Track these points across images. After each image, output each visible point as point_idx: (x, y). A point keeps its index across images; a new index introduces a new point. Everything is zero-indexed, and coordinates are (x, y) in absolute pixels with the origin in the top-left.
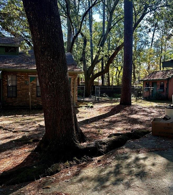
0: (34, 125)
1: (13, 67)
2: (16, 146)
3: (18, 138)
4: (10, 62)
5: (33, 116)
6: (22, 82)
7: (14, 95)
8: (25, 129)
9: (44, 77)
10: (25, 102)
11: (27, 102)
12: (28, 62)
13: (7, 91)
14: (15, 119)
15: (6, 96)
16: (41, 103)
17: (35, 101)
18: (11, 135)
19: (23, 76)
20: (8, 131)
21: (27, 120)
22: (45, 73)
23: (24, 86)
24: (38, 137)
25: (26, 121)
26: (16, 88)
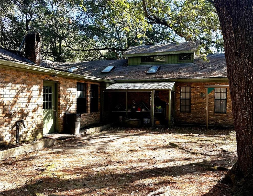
0: (215, 149)
1: (187, 77)
2: (197, 171)
3: (198, 162)
4: (184, 71)
5: (211, 136)
6: (197, 94)
7: (188, 110)
8: (205, 152)
9: (239, 86)
10: (200, 118)
11: (202, 118)
12: (205, 70)
13: (179, 104)
14: (191, 139)
15: (179, 110)
16: (220, 120)
17: (213, 118)
18: (190, 157)
19: (198, 87)
20: (185, 152)
21: (205, 140)
22: (239, 81)
23: (199, 99)
24: (223, 164)
25: (204, 142)
26: (190, 101)
